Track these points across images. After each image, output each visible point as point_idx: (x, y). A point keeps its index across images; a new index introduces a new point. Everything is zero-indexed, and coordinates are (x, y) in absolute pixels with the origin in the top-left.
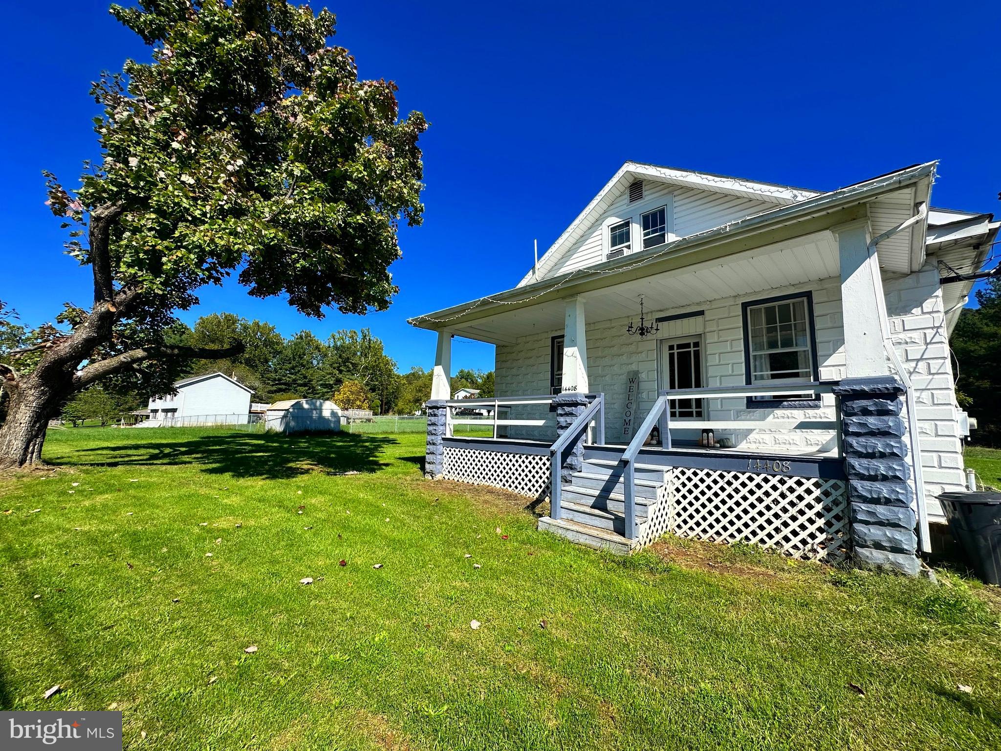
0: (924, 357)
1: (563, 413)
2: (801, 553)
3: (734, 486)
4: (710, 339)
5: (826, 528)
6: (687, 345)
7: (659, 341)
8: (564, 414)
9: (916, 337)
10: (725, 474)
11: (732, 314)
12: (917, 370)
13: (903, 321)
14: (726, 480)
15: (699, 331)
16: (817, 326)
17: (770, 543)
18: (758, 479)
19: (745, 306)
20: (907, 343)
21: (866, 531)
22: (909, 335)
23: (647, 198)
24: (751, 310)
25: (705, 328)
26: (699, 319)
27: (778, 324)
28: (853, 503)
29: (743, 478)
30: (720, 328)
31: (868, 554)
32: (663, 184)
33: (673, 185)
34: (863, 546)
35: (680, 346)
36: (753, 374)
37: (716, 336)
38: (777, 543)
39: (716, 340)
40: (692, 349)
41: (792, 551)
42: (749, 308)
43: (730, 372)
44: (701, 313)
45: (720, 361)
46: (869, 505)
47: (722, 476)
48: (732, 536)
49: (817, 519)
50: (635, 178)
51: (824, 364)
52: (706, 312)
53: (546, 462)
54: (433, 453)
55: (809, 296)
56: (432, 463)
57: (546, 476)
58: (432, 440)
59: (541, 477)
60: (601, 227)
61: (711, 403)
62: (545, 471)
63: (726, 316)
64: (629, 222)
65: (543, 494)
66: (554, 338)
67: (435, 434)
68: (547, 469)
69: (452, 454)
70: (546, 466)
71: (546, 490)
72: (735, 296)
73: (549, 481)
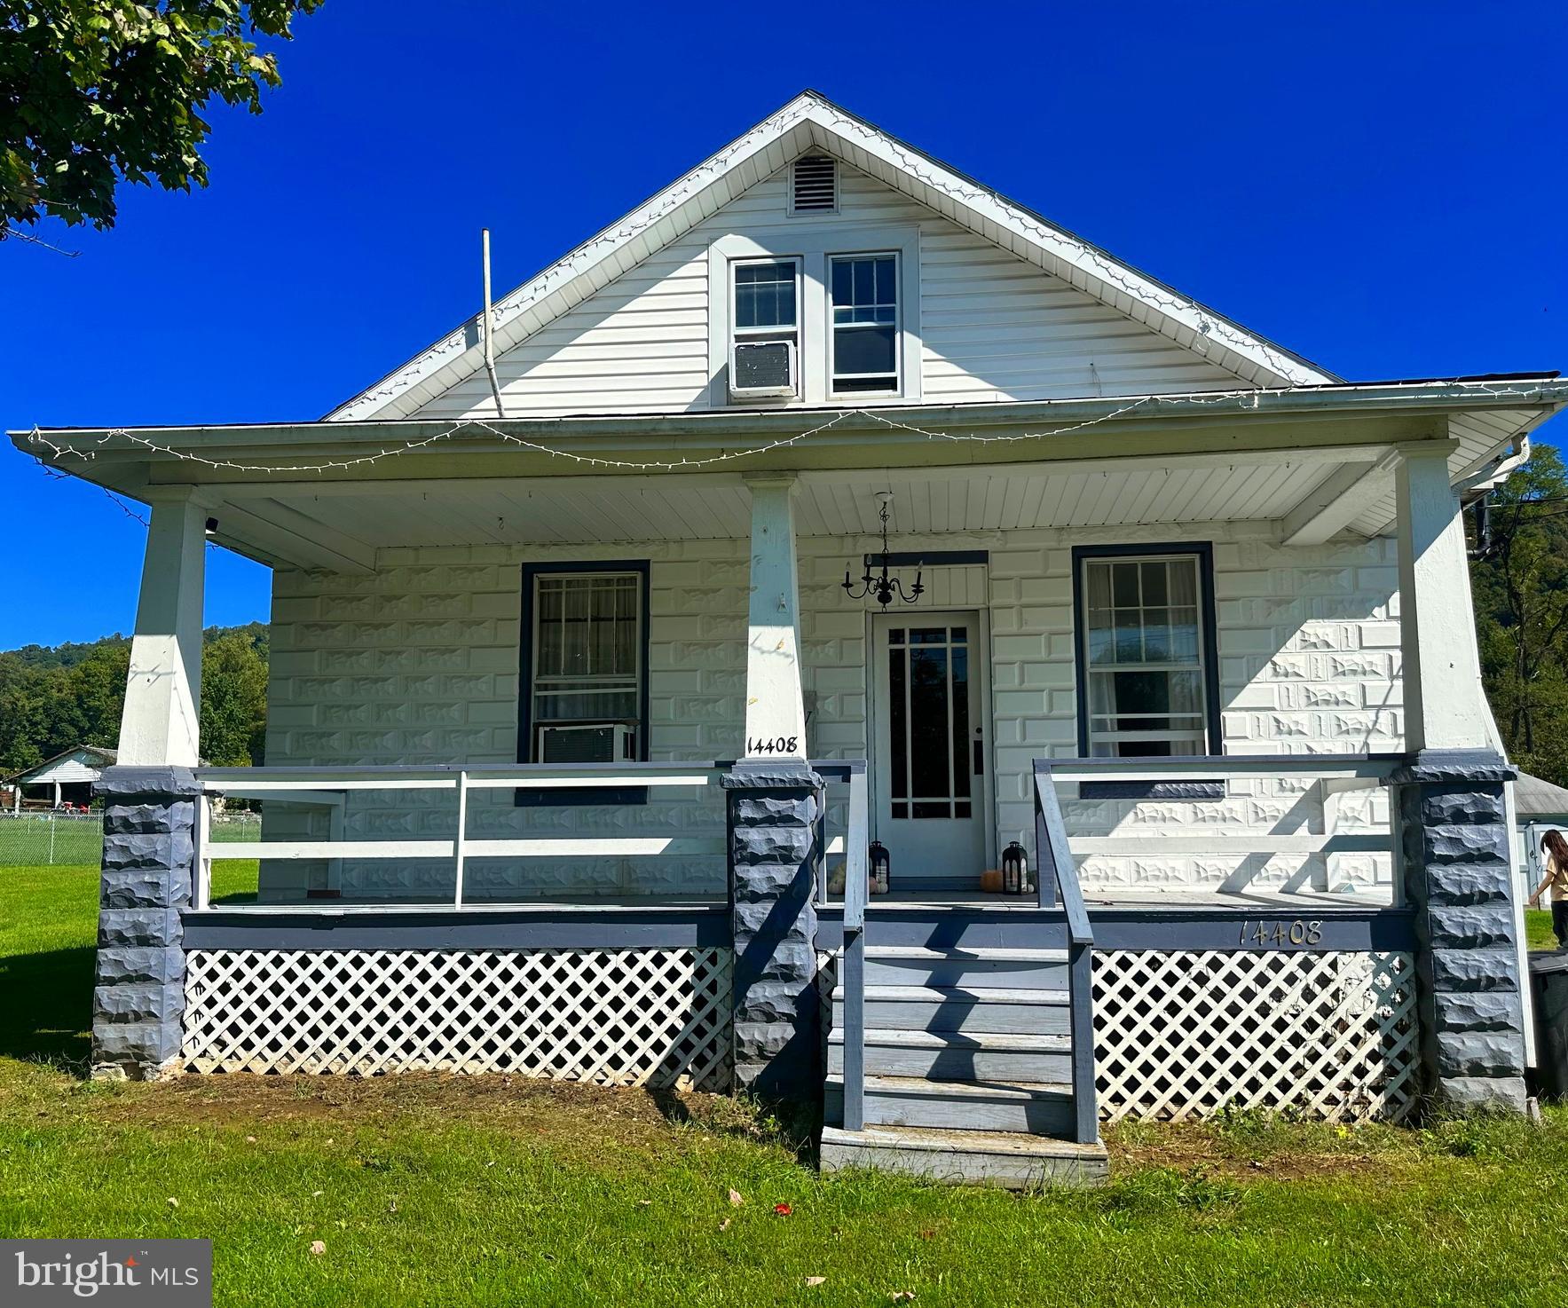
0: (1388, 703)
1: (758, 816)
2: (1340, 1110)
3: (1211, 985)
4: (1003, 623)
5: (1384, 1050)
6: (938, 634)
7: (870, 616)
8: (763, 821)
9: (1378, 663)
10: (1192, 957)
11: (1051, 572)
12: (1378, 727)
13: (1360, 628)
14: (1194, 971)
15: (976, 601)
16: (1221, 622)
17: (1284, 1100)
18: (1260, 965)
19: (1079, 553)
20: (1364, 673)
21: (1459, 1045)
22: (1369, 658)
23: (847, 215)
24: (1090, 567)
25: (989, 596)
26: (975, 570)
27: (1141, 607)
28: (1438, 994)
29: (1231, 965)
30: (1025, 600)
31: (1459, 1087)
32: (893, 189)
33: (918, 203)
34: (1451, 1075)
35: (920, 635)
36: (1092, 717)
37: (1015, 620)
38: (1298, 1099)
39: (1014, 629)
40: (949, 645)
41: (1324, 1109)
42: (1085, 561)
43: (1046, 710)
44: (981, 557)
45: (1022, 681)
46: (1462, 995)
47: (1185, 965)
48: (1209, 1100)
49: (1369, 1035)
50: (814, 146)
51: (1232, 705)
52: (992, 558)
53: (680, 967)
54: (146, 978)
55: (1204, 550)
56: (138, 1017)
57: (679, 1010)
58: (136, 925)
59: (659, 1018)
60: (703, 256)
61: (1002, 783)
62: (678, 996)
63: (1038, 572)
64: (792, 265)
65: (666, 1070)
66: (529, 570)
67: (150, 904)
68: (685, 989)
69: (238, 975)
70: (680, 982)
71: (679, 1054)
72: (1060, 529)
73: (693, 1024)
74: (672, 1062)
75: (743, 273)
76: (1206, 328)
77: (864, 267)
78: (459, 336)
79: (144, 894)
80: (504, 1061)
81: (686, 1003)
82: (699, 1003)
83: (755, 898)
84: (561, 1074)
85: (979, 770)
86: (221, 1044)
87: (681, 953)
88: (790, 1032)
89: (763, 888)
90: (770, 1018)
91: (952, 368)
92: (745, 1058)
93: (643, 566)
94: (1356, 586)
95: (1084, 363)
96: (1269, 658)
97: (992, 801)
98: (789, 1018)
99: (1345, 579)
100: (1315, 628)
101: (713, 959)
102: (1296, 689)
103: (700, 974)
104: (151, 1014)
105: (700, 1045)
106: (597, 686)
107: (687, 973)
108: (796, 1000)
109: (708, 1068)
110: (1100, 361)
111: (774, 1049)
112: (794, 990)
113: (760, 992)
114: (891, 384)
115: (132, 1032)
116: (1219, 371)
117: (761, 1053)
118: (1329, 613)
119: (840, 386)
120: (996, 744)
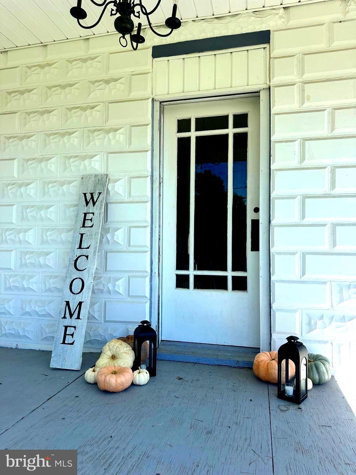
7: (157, 105)
15: (257, 82)
25: (270, 76)
26: (257, 52)
40: (231, 131)
44: (262, 38)
52: (274, 37)
61: (278, 262)
63: (322, 46)
85: (255, 247)
97: (267, 279)
120: (273, 222)
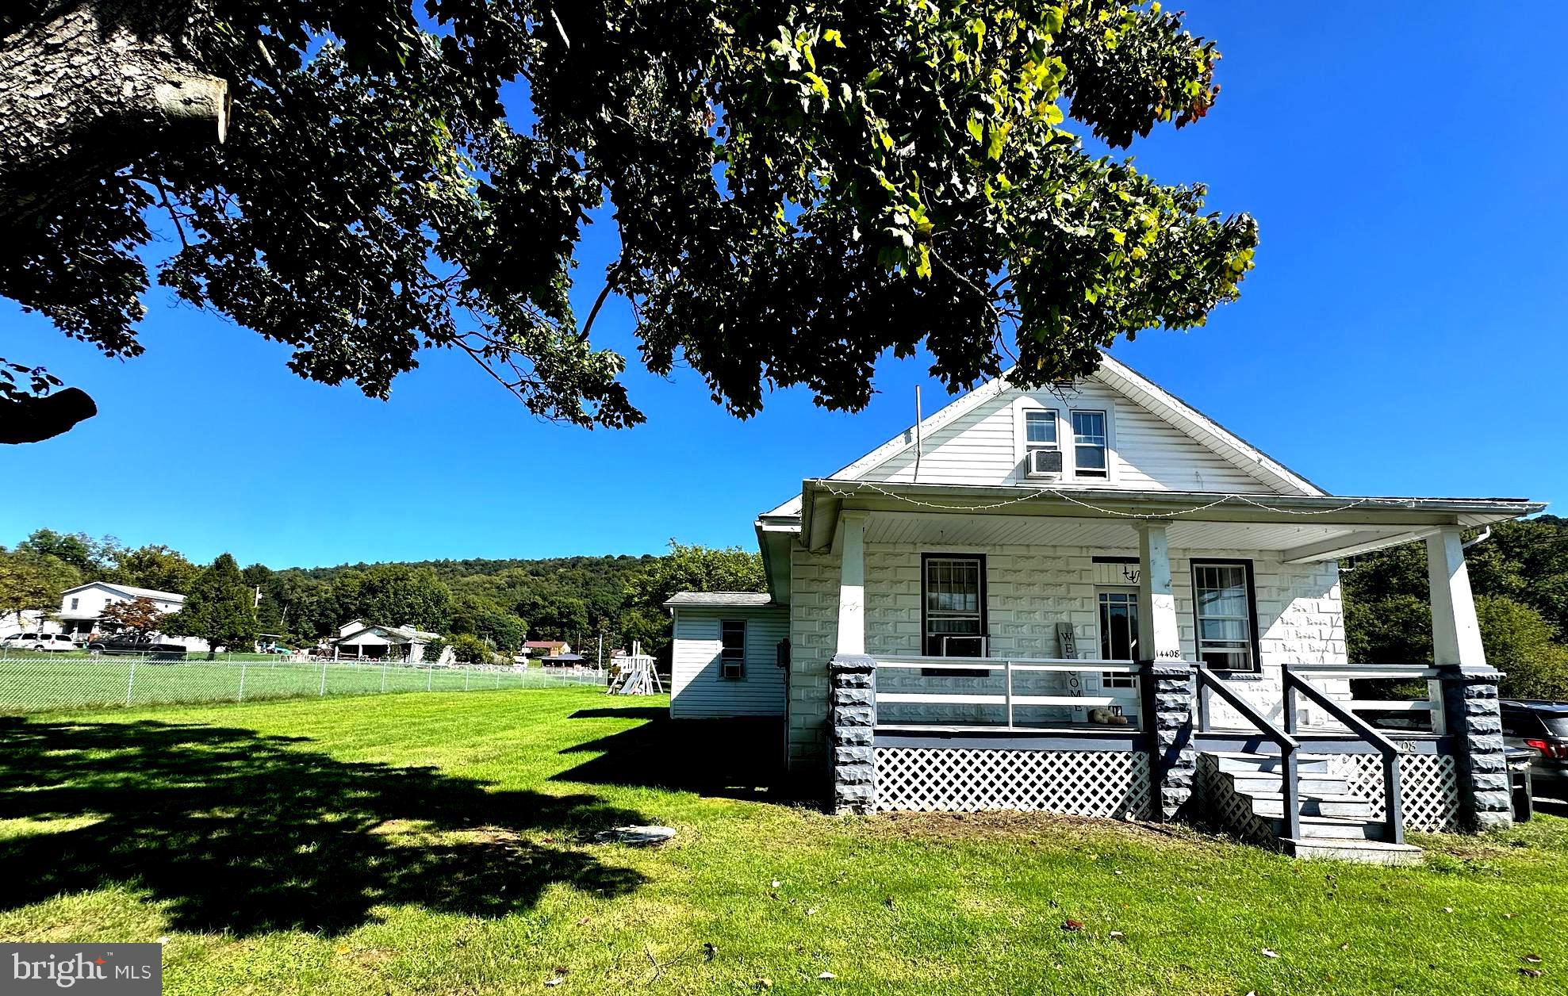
1: (1168, 689)
5: (1445, 800)
7: (1095, 587)
8: (1171, 691)
11: (1180, 570)
16: (1258, 598)
19: (1193, 562)
21: (1484, 798)
23: (1080, 392)
27: (1218, 588)
28: (1473, 775)
31: (1486, 817)
32: (1100, 381)
33: (1113, 389)
34: (1481, 812)
35: (1113, 598)
40: (1129, 603)
42: (1196, 566)
51: (1263, 638)
53: (1124, 761)
54: (864, 762)
55: (1249, 564)
56: (860, 782)
57: (1125, 782)
58: (857, 736)
59: (1115, 785)
60: (1010, 406)
62: (1124, 775)
64: (1053, 414)
65: (1120, 810)
66: (925, 556)
67: (863, 724)
68: (1127, 772)
69: (902, 761)
70: (1124, 768)
71: (1126, 803)
72: (1185, 550)
73: (1132, 789)
74: (1123, 806)
75: (1030, 416)
76: (1260, 461)
77: (1087, 416)
78: (902, 437)
79: (860, 719)
80: (1041, 805)
81: (1128, 778)
82: (1134, 779)
83: (1169, 728)
84: (1069, 812)
86: (894, 796)
87: (1124, 754)
88: (1189, 793)
89: (1173, 724)
90: (1179, 786)
91: (1134, 469)
92: (1168, 804)
93: (983, 557)
94: (1316, 584)
95: (1194, 471)
96: (1279, 615)
98: (1188, 786)
99: (1311, 580)
100: (1299, 602)
101: (1139, 758)
102: (1292, 630)
103: (1134, 764)
104: (867, 781)
105: (1136, 799)
106: (949, 616)
107: (1128, 764)
108: (1191, 778)
109: (1140, 810)
110: (1201, 471)
111: (1182, 800)
112: (1191, 772)
113: (1173, 774)
114: (1103, 474)
115: (858, 790)
116: (1254, 480)
117: (1176, 801)
118: (1305, 596)
119: (1078, 473)
